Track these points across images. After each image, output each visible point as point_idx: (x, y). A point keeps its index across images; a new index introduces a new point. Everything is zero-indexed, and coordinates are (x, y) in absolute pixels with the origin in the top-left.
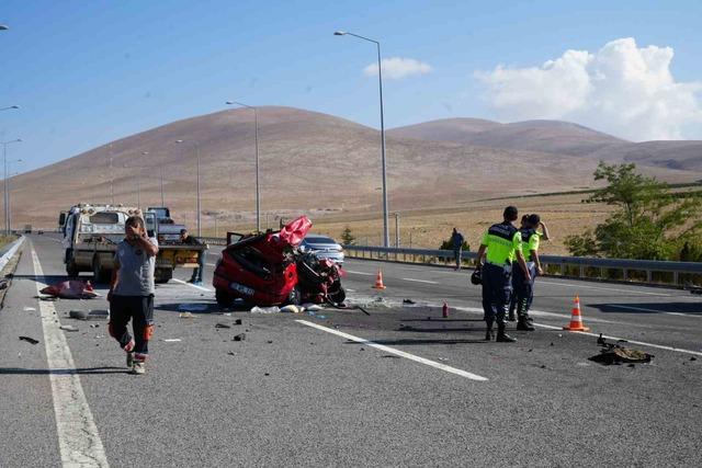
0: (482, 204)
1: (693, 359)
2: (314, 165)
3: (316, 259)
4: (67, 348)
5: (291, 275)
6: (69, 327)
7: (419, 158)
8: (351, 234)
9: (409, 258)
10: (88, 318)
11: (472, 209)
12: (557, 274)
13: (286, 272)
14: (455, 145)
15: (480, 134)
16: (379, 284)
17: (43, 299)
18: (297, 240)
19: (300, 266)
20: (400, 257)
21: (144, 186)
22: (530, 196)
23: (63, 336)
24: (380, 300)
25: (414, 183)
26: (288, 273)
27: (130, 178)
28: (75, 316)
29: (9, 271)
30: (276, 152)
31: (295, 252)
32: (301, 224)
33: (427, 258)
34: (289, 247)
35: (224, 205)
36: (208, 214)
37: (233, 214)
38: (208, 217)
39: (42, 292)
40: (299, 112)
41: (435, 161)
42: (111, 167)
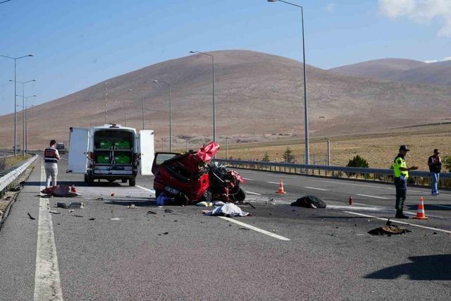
0: (408, 130)
1: (435, 233)
2: (269, 98)
3: (225, 171)
4: (51, 222)
5: (204, 181)
6: (55, 211)
7: (356, 92)
8: (291, 154)
9: (323, 173)
10: (69, 207)
11: (399, 134)
12: (426, 185)
13: (201, 179)
14: (387, 81)
15: (407, 71)
16: (281, 190)
17: (42, 197)
18: (208, 157)
19: (211, 176)
20: (316, 172)
21: (132, 115)
22: (447, 123)
23: (50, 216)
24: (272, 200)
25: (351, 113)
26: (202, 180)
27: (120, 108)
28: (60, 205)
29: (23, 179)
30: (238, 87)
31: (206, 166)
32: (212, 147)
33: (336, 172)
34: (202, 163)
35: (196, 131)
36: (183, 138)
37: (203, 137)
38: (182, 140)
39: (43, 192)
40: (258, 55)
41: (369, 94)
42: (107, 100)
